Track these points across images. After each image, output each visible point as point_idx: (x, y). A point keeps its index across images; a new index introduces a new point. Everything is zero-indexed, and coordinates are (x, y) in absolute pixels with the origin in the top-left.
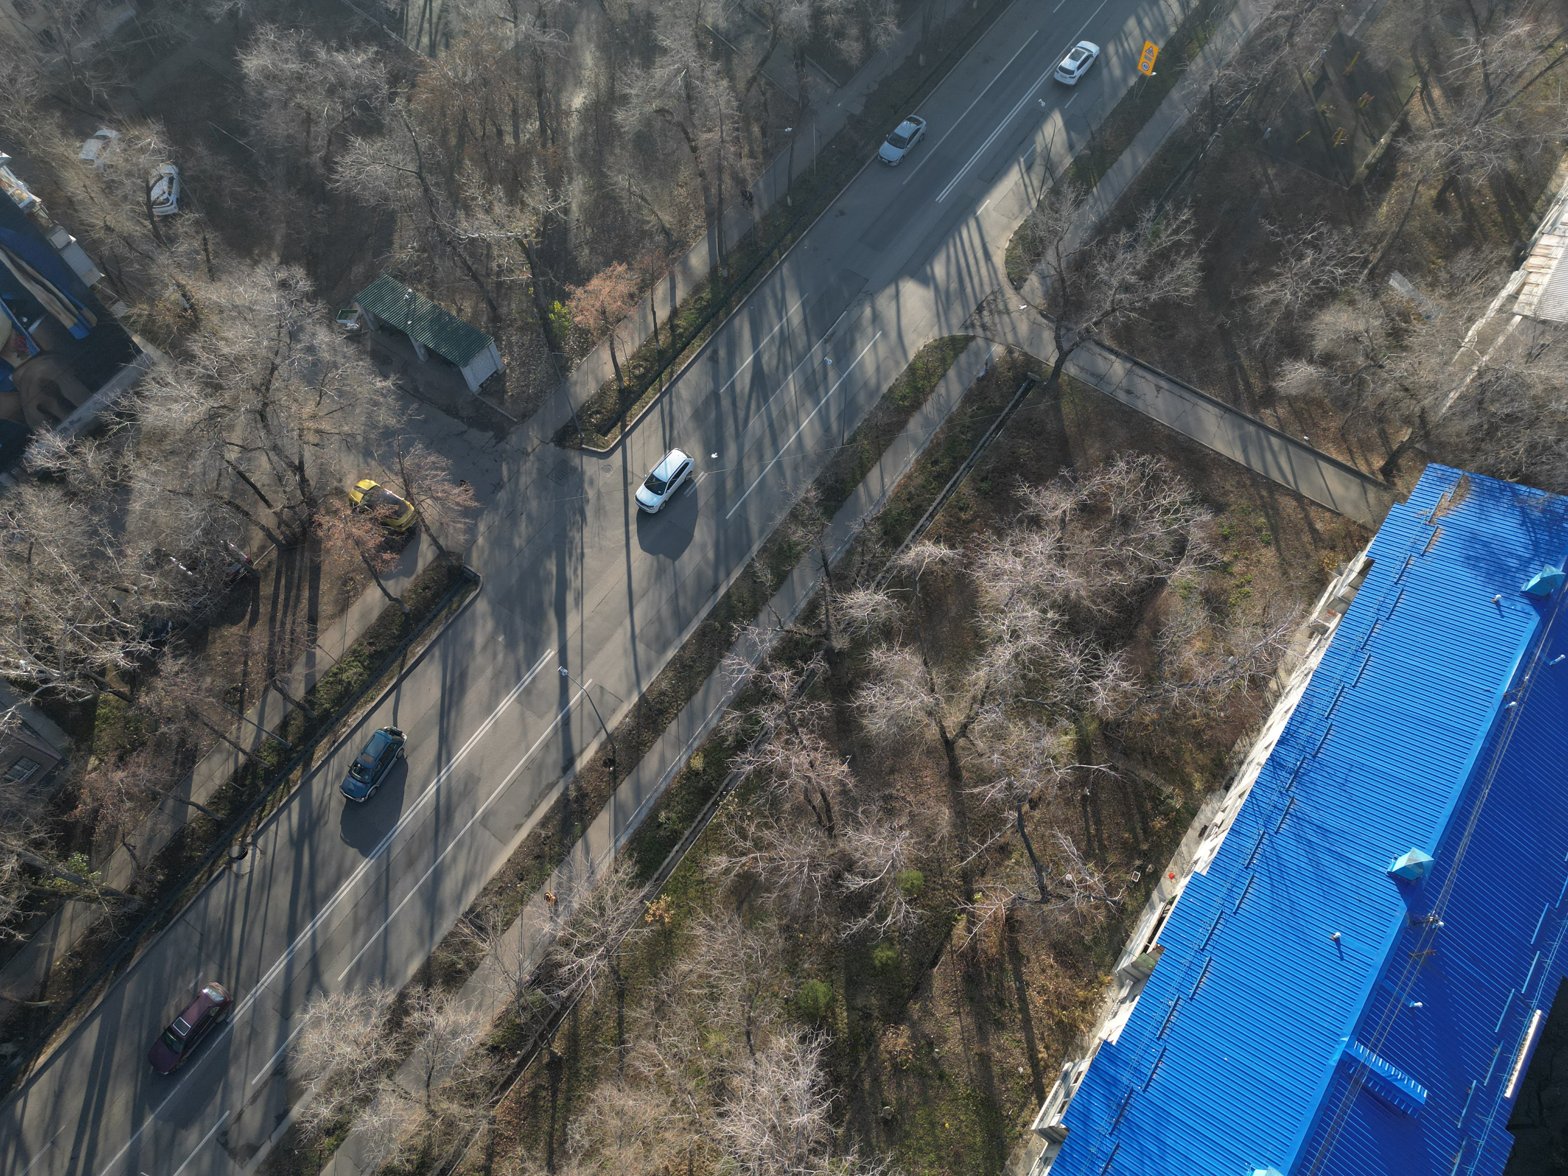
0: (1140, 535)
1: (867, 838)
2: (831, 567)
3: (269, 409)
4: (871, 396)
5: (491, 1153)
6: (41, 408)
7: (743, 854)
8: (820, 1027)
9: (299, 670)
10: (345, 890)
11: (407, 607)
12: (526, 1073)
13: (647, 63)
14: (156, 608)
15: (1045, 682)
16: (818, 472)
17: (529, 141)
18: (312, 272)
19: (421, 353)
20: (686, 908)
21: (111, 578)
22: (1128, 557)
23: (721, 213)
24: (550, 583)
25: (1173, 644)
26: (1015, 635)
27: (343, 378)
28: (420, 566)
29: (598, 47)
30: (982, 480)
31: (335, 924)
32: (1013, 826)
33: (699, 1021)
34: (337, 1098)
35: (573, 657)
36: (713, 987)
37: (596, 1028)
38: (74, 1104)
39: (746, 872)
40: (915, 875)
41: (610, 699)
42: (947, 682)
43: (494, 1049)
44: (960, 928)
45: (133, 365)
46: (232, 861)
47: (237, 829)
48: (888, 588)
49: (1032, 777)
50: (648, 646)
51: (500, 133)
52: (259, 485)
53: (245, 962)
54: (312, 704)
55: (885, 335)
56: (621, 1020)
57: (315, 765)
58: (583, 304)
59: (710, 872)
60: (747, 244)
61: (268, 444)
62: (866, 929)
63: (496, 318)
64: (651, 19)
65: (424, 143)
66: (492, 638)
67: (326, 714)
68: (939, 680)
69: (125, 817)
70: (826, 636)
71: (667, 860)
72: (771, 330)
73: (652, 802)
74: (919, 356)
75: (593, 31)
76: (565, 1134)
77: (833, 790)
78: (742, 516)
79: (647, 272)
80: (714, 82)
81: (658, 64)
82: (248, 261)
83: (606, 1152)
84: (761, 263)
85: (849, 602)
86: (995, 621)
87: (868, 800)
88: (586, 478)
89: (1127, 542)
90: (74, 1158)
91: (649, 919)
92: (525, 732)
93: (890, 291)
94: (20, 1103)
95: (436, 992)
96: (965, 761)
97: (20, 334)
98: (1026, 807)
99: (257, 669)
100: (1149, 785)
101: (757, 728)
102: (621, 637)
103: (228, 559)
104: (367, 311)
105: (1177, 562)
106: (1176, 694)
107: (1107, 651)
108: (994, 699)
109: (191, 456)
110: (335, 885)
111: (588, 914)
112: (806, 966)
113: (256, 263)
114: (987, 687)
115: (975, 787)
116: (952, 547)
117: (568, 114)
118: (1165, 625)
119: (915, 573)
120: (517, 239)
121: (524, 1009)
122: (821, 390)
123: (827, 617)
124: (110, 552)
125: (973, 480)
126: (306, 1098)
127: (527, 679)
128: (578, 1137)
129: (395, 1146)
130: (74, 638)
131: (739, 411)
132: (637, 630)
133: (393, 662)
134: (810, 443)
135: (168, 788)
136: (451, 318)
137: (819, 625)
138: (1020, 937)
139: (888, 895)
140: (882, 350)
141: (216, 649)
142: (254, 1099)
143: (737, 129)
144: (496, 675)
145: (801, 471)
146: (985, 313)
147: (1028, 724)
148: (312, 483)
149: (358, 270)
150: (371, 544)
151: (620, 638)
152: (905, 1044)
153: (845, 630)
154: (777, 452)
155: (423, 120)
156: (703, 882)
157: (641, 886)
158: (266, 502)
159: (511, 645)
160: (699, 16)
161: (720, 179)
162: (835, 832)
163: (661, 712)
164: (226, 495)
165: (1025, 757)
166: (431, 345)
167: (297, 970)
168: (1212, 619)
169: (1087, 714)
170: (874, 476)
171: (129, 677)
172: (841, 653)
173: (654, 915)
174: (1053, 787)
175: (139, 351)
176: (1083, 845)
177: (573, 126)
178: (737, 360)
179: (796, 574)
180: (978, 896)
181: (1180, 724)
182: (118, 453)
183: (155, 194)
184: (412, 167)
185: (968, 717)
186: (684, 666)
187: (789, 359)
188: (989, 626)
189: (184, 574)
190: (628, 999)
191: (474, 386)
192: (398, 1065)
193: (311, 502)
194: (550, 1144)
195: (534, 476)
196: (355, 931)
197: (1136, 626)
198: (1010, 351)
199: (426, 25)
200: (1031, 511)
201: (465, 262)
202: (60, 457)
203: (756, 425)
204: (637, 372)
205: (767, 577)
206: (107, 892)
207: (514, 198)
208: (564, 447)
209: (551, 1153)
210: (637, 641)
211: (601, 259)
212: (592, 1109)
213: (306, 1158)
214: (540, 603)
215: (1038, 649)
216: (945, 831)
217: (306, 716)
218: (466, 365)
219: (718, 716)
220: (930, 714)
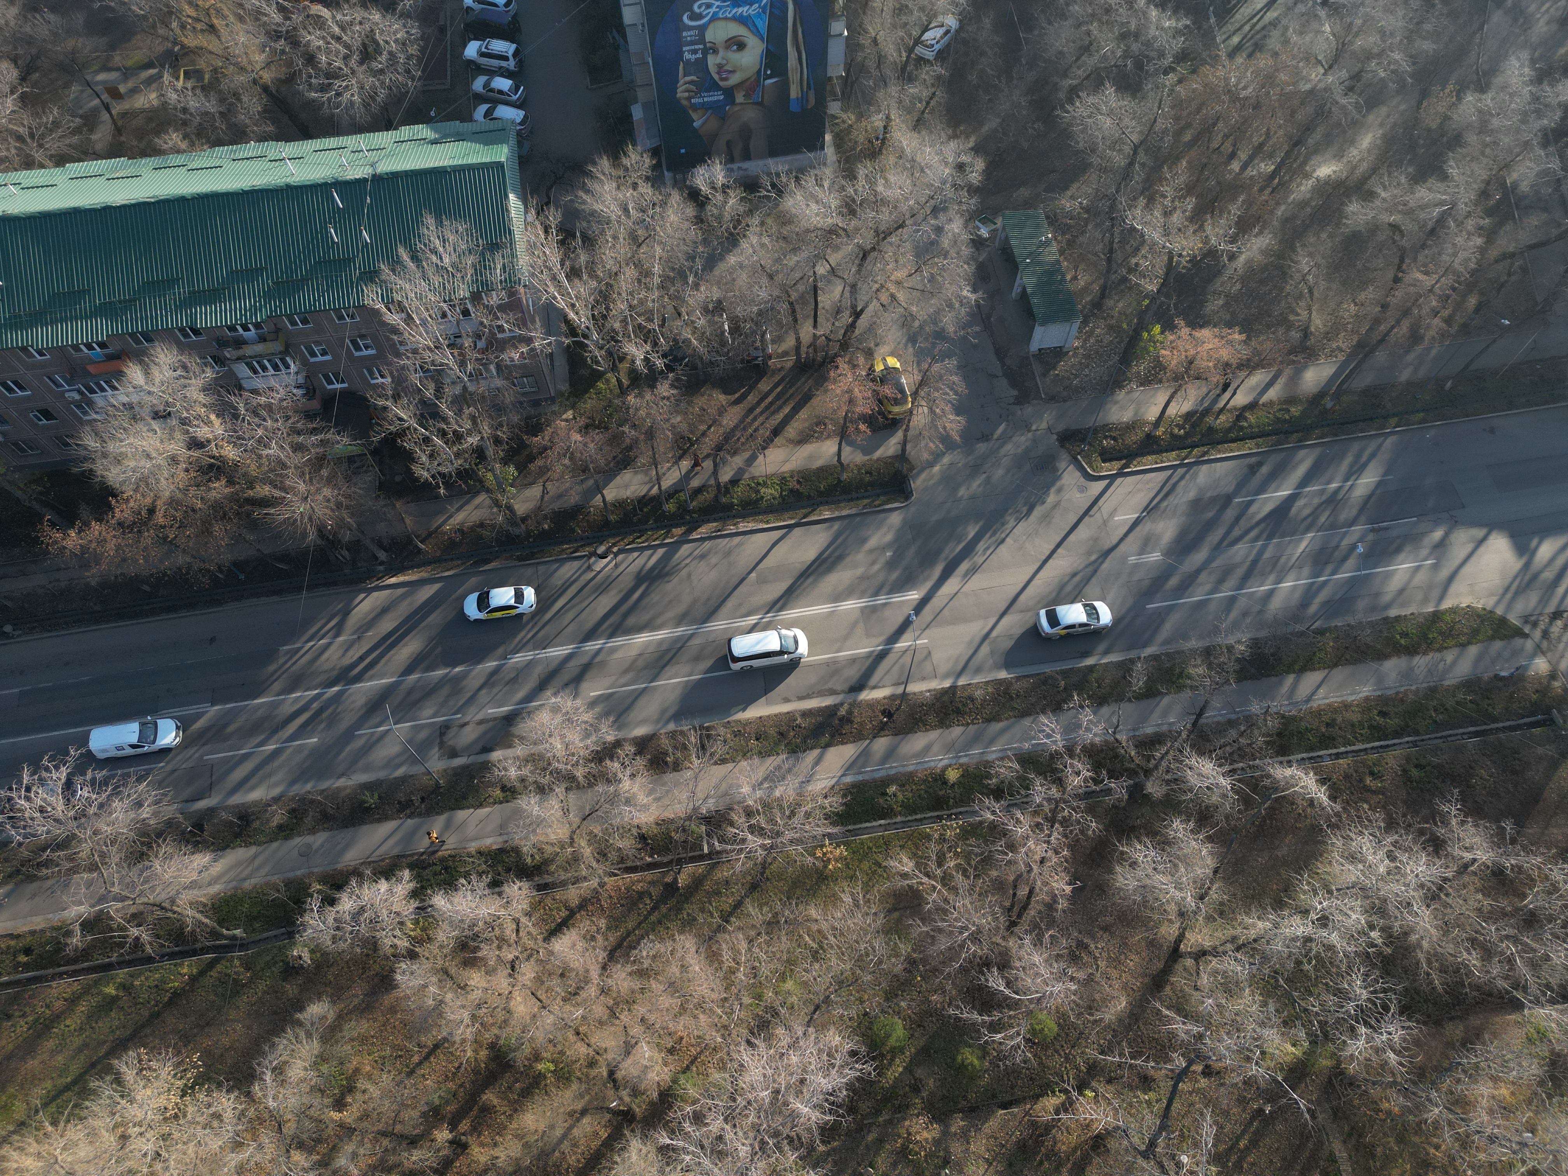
0: (1534, 945)
1: (1037, 959)
2: (1202, 721)
3: (874, 254)
4: (1373, 609)
5: (583, 905)
6: (729, 144)
7: (929, 876)
8: (874, 1059)
9: (738, 461)
10: (642, 638)
11: (845, 476)
12: (649, 875)
13: (1418, 178)
14: (687, 341)
15: (1316, 985)
16: (1262, 634)
17: (1252, 178)
18: (988, 172)
19: (1017, 290)
20: (851, 872)
21: (677, 298)
22: (1502, 953)
23: (1373, 350)
24: (959, 542)
25: (1477, 1067)
26: (1324, 921)
27: (943, 269)
28: (878, 454)
29: (1384, 136)
30: (1416, 766)
31: (618, 655)
32: (1172, 1070)
33: (791, 962)
34: (525, 772)
35: (928, 612)
36: (822, 948)
37: (718, 893)
38: (387, 625)
39: (918, 891)
40: (1051, 1026)
41: (928, 667)
42: (1222, 904)
43: (642, 838)
44: (1051, 1102)
45: (811, 155)
46: (593, 554)
47: (614, 536)
48: (1239, 781)
49: (1228, 1048)
50: (992, 653)
51: (1233, 156)
52: (820, 305)
53: (547, 628)
54: (727, 491)
55: (1436, 567)
56: (738, 905)
57: (695, 536)
58: (1179, 343)
59: (892, 864)
60: (1372, 395)
61: (851, 280)
62: (973, 1024)
63: (1098, 305)
64: (1456, 141)
65: (1160, 125)
66: (883, 549)
67: (729, 507)
68: (1216, 894)
69: (558, 468)
70: (1148, 773)
71: (868, 825)
72: (1329, 483)
73: (893, 772)
74: (1453, 610)
75: (1392, 120)
76: (638, 943)
77: (1042, 896)
78: (1161, 616)
79: (1259, 355)
80: (1469, 234)
81: (1428, 185)
82: (950, 132)
83: (654, 984)
84: (1371, 419)
85: (1193, 762)
86: (1315, 893)
87: (1064, 931)
88: (1058, 484)
89: (1516, 940)
90: (361, 659)
91: (819, 854)
92: (847, 637)
93: (1479, 533)
94: (362, 596)
95: (640, 762)
96: (1178, 979)
97: (758, 81)
98: (1198, 1068)
99: (714, 436)
100: (1332, 1159)
101: (1023, 792)
102: (977, 628)
103: (758, 344)
104: (1004, 228)
105: (1552, 1002)
106: (1436, 1111)
107: (1401, 1013)
108: (1252, 956)
109: (795, 250)
110: (640, 629)
111: (781, 808)
112: (903, 1004)
113: (954, 136)
114: (1255, 940)
115: (1168, 1008)
116: (1333, 798)
117: (1307, 176)
118: (1484, 1044)
119: (1276, 790)
120: (1170, 253)
121: (684, 830)
122: (1329, 568)
123: (1162, 758)
124: (691, 279)
125: (1408, 759)
126: (509, 752)
127: (881, 600)
128: (644, 954)
129: (534, 839)
130: (624, 321)
131: (1237, 528)
132: (994, 634)
133: (803, 507)
134: (1276, 604)
135: (598, 471)
136: (1063, 280)
137: (1148, 759)
138: (1097, 1160)
139: (1014, 1017)
140: (1421, 578)
141: (700, 401)
142: (481, 722)
143: (1454, 289)
144: (861, 578)
145: (1248, 620)
146: (1559, 623)
147: (1265, 1004)
148: (857, 332)
149: (1024, 193)
150: (859, 409)
151: (975, 629)
152: (926, 1140)
153: (1168, 782)
154: (1240, 587)
155: (1178, 104)
156: (880, 866)
157: (834, 824)
158: (815, 321)
159: (891, 565)
160: (1507, 166)
161: (1398, 322)
162: (1016, 930)
163: (958, 712)
164: (794, 296)
165: (1237, 1027)
166: (1029, 290)
167: (572, 664)
168: (1541, 1083)
169: (1331, 1047)
170: (1312, 679)
171: (634, 375)
172: (1147, 797)
173: (824, 854)
174: (1239, 1075)
175: (822, 148)
176: (1222, 1147)
177: (1303, 189)
178: (1274, 485)
179: (1166, 700)
180: (1090, 1094)
181: (1416, 1139)
182: (750, 212)
183: (928, 35)
184: (1135, 138)
185: (1215, 948)
186: (1006, 692)
187: (1322, 519)
188: (1305, 893)
189: (723, 332)
190: (756, 895)
191: (1035, 345)
192: (578, 787)
193: (844, 345)
194: (623, 939)
195: (1020, 450)
196: (626, 671)
197: (1452, 1019)
198: (1553, 676)
199: (1247, 28)
200: (1441, 831)
201: (1111, 243)
202: (714, 188)
203: (1241, 551)
204: (1176, 431)
205: (1138, 682)
206: (509, 508)
207: (1197, 217)
208: (1062, 446)
209: (619, 946)
210: (987, 642)
211: (1228, 317)
212: (669, 944)
213: (477, 791)
214: (939, 552)
215: (1336, 953)
216: (1107, 1017)
217: (716, 496)
218: (1041, 325)
219: (1000, 755)
220: (1181, 914)
